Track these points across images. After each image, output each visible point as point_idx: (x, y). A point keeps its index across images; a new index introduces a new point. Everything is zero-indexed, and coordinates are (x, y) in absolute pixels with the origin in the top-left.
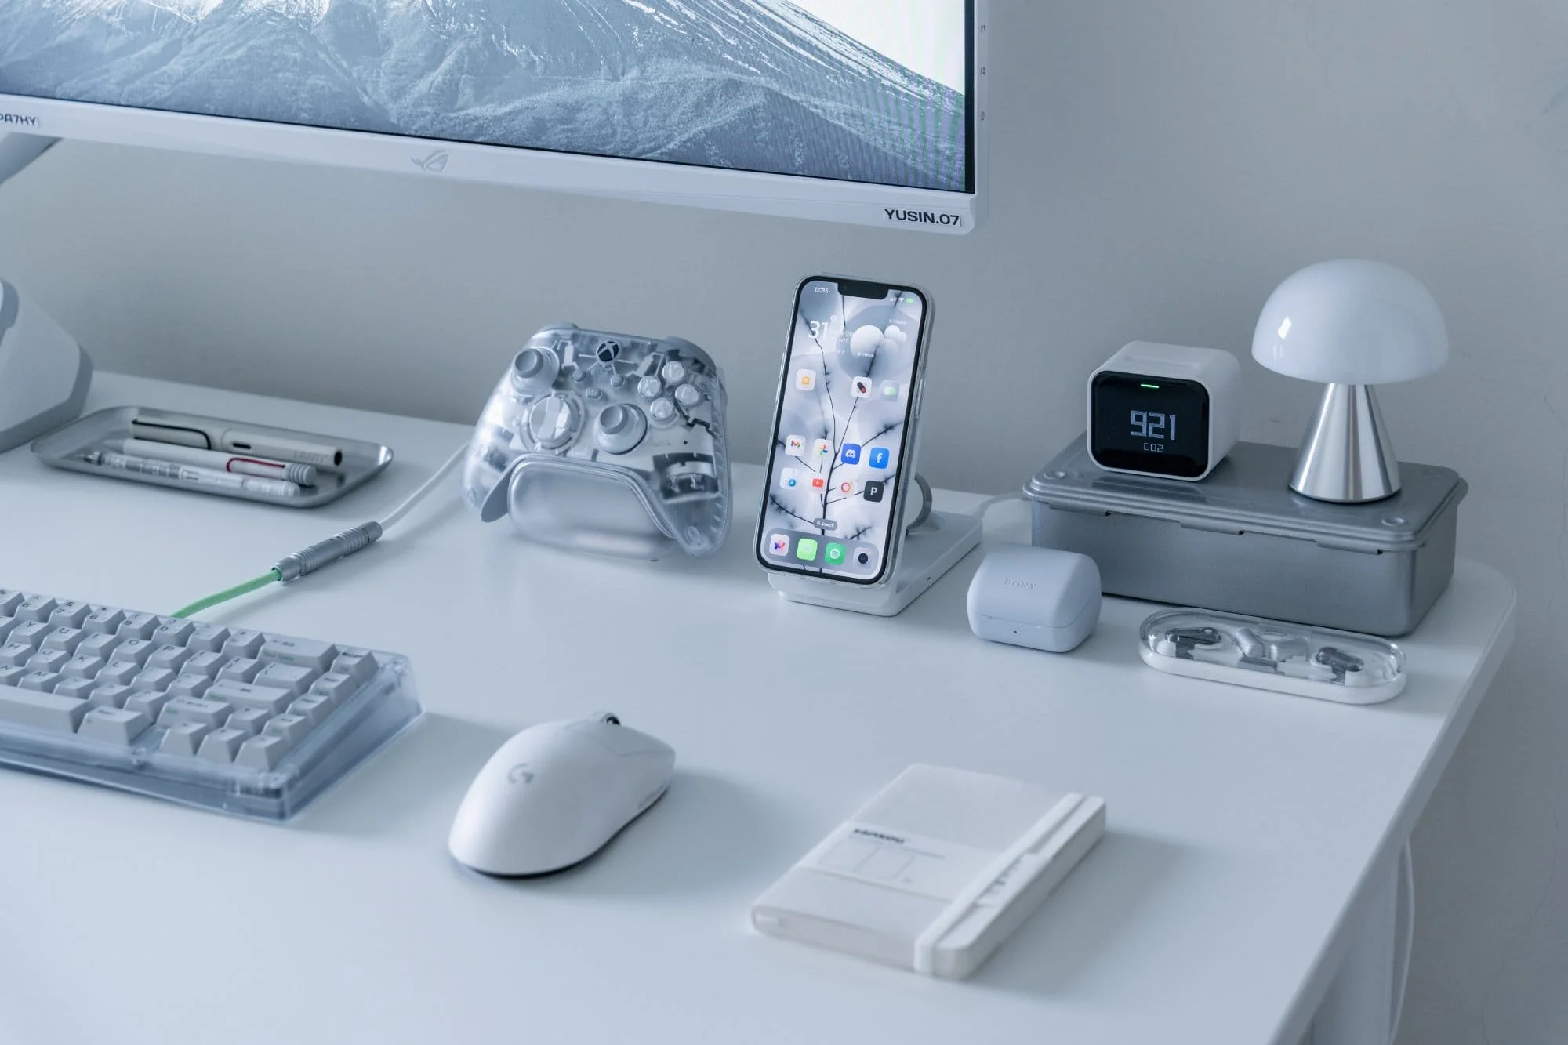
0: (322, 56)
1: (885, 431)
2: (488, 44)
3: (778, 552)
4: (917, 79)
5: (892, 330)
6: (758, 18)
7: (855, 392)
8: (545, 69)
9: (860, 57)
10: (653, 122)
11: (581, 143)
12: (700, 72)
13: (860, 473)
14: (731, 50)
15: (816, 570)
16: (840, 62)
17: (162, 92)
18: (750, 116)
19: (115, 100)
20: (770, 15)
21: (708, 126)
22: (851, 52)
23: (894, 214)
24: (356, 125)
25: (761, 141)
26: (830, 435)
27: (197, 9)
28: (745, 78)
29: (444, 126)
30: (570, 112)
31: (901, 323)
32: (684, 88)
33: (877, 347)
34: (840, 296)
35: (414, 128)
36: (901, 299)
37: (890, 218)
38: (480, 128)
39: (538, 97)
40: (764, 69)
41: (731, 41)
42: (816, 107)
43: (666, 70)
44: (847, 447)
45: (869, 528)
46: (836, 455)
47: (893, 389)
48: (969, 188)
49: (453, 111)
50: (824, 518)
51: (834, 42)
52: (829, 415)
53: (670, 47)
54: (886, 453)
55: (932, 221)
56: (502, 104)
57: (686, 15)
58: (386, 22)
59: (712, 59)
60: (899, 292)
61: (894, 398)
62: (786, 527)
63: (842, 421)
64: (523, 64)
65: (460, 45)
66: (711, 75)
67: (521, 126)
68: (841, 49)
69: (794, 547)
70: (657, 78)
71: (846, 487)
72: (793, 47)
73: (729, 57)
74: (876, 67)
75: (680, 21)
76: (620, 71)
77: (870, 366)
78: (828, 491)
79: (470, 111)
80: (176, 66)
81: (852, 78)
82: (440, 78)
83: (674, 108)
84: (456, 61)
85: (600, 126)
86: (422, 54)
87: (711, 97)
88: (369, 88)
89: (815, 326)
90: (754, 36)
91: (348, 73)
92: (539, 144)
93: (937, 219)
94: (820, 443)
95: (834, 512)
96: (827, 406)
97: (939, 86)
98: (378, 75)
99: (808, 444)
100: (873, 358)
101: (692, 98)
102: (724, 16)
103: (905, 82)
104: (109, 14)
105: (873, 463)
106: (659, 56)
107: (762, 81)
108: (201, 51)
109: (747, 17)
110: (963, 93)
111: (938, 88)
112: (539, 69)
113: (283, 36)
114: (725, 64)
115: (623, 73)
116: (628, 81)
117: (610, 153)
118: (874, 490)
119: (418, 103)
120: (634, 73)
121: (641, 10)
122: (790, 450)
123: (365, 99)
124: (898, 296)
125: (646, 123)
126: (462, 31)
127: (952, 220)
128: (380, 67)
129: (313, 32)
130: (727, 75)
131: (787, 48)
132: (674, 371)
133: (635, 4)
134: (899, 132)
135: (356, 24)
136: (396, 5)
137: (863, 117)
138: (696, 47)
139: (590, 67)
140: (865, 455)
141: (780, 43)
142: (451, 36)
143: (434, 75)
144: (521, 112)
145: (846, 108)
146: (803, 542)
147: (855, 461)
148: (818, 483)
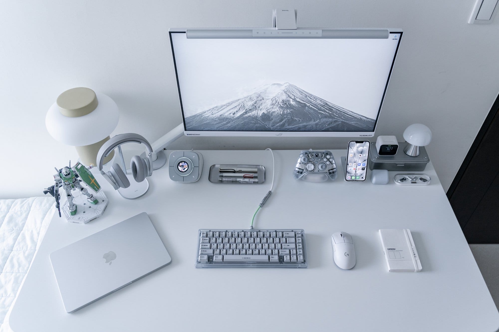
2: (292, 118)
4: (368, 118)
6: (342, 112)
7: (359, 156)
10: (321, 126)
12: (330, 120)
14: (337, 117)
17: (226, 128)
18: (338, 125)
19: (216, 130)
21: (330, 126)
23: (361, 135)
24: (265, 130)
25: (339, 128)
27: (234, 117)
28: (338, 120)
29: (281, 129)
30: (306, 126)
31: (366, 146)
32: (327, 122)
34: (356, 143)
35: (276, 130)
38: (288, 129)
39: (300, 125)
40: (342, 119)
41: (337, 115)
42: (350, 123)
43: (324, 120)
47: (365, 155)
49: (283, 127)
51: (355, 114)
52: (355, 160)
53: (325, 117)
54: (365, 164)
56: (293, 126)
57: (330, 113)
58: (272, 117)
59: (333, 118)
60: (365, 142)
64: (298, 121)
65: (286, 119)
66: (332, 120)
70: (322, 121)
74: (362, 117)
75: (328, 113)
77: (361, 152)
79: (287, 127)
80: (229, 125)
81: (357, 119)
83: (325, 124)
84: (285, 121)
85: (311, 127)
86: (278, 120)
87: (332, 123)
88: (268, 125)
89: (352, 147)
91: (264, 124)
92: (299, 131)
93: (368, 136)
98: (270, 123)
102: (336, 112)
103: (366, 119)
104: (215, 119)
108: (234, 123)
110: (376, 120)
111: (371, 119)
112: (301, 121)
113: (252, 119)
114: (335, 118)
116: (317, 121)
117: (312, 131)
118: (363, 169)
119: (277, 127)
120: (319, 120)
121: (322, 113)
123: (267, 127)
125: (319, 127)
126: (287, 117)
127: (371, 135)
129: (258, 118)
130: (335, 120)
131: (347, 116)
132: (328, 157)
133: (320, 112)
134: (363, 125)
135: (266, 117)
136: (274, 114)
137: (358, 124)
138: (330, 117)
139: (310, 120)
140: (362, 164)
141: (345, 115)
142: (284, 118)
143: (281, 123)
144: (296, 127)
145: (355, 123)
146: (353, 177)
147: (360, 165)
148: (354, 169)
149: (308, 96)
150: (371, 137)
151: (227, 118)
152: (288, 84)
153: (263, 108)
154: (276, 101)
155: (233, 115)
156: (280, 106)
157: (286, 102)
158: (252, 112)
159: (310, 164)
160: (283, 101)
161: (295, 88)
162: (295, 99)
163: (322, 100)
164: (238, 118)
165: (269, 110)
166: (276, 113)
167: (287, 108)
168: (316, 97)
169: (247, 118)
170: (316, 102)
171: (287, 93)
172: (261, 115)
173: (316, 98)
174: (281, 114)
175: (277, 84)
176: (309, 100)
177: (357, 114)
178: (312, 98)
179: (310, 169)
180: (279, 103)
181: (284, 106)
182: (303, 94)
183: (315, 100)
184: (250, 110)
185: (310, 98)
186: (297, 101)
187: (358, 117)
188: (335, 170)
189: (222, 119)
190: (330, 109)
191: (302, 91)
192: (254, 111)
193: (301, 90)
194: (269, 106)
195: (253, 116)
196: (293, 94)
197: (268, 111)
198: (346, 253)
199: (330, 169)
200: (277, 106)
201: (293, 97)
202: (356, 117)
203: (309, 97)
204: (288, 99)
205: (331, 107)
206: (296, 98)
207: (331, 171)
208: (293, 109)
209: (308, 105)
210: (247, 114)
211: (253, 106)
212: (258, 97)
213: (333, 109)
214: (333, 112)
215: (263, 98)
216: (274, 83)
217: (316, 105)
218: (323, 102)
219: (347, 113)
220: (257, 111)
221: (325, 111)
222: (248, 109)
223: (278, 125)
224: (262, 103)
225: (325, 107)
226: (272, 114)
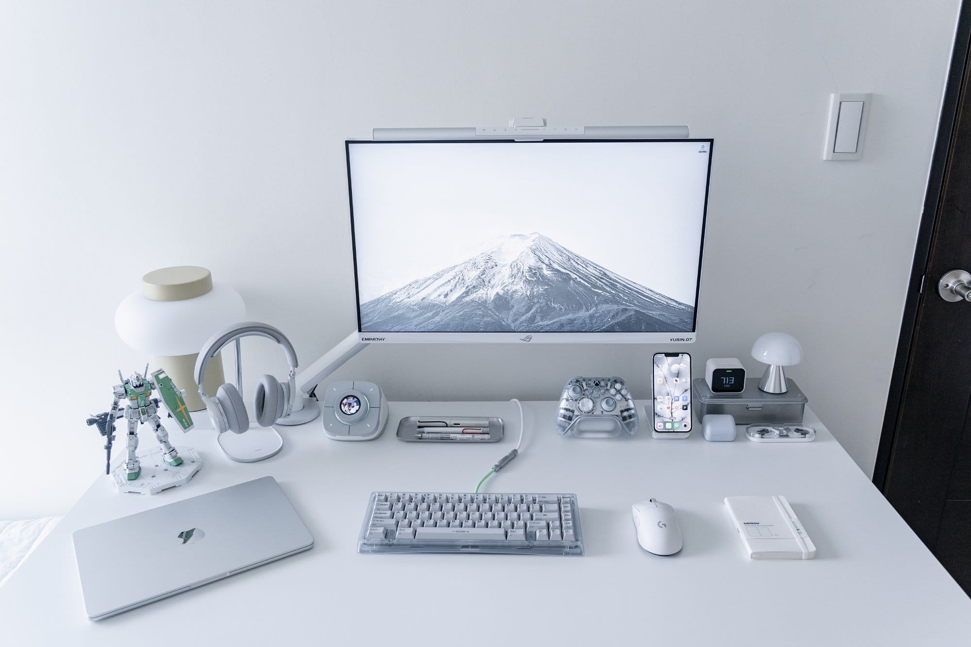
1: (686, 391)
2: (547, 305)
3: (661, 427)
4: (680, 304)
5: (682, 364)
6: (635, 292)
7: (675, 382)
8: (565, 309)
9: (664, 299)
10: (599, 322)
11: (575, 329)
12: (615, 307)
13: (679, 403)
14: (626, 301)
15: (672, 431)
17: (430, 327)
18: (630, 317)
19: (413, 331)
20: (637, 290)
21: (616, 321)
22: (663, 299)
24: (500, 331)
25: (633, 323)
26: (670, 394)
27: (446, 302)
28: (629, 308)
29: (530, 328)
30: (571, 322)
31: (684, 362)
32: (609, 312)
33: (679, 369)
34: (665, 357)
35: (519, 329)
36: (683, 356)
37: (672, 340)
38: (542, 328)
39: (562, 318)
40: (635, 305)
41: (626, 298)
42: (650, 313)
43: (604, 307)
44: (675, 396)
45: (685, 417)
46: (672, 399)
47: (686, 381)
48: (694, 331)
49: (533, 324)
50: (672, 416)
51: (657, 296)
52: (668, 389)
53: (606, 301)
54: (686, 397)
56: (550, 321)
57: (612, 293)
58: (513, 301)
59: (619, 303)
60: (682, 354)
61: (686, 382)
62: (661, 421)
63: (672, 390)
64: (558, 309)
65: (537, 306)
66: (618, 307)
67: (556, 326)
68: (659, 298)
69: (665, 425)
70: (601, 309)
71: (677, 407)
72: (644, 298)
73: (624, 302)
74: (669, 302)
75: (610, 294)
76: (589, 308)
77: (678, 375)
78: (672, 409)
79: (539, 323)
80: (437, 319)
81: (661, 305)
82: (530, 315)
83: (606, 317)
84: (535, 310)
85: (581, 324)
86: (524, 309)
87: (617, 313)
88: (505, 320)
89: (660, 365)
90: (633, 296)
91: (498, 316)
92: (562, 331)
93: (685, 340)
94: (667, 397)
96: (667, 387)
97: (687, 305)
98: (509, 316)
99: (664, 397)
100: (678, 372)
101: (612, 314)
102: (624, 292)
103: (677, 305)
104: (414, 306)
105: (683, 400)
106: (603, 303)
107: (634, 308)
108: (446, 314)
109: (632, 291)
110: (694, 306)
112: (563, 310)
113: (476, 307)
114: (623, 304)
115: (591, 309)
116: (591, 311)
117: (584, 331)
118: (685, 407)
119: (522, 322)
120: (594, 309)
121: (598, 292)
122: (659, 400)
123: (504, 323)
125: (596, 322)
126: (538, 302)
127: (690, 339)
128: (509, 313)
129: (487, 305)
130: (624, 307)
131: (642, 299)
132: (618, 386)
133: (596, 290)
134: (674, 318)
135: (503, 302)
136: (515, 296)
137: (664, 315)
138: (614, 300)
139: (580, 308)
140: (681, 399)
141: (640, 298)
142: (534, 303)
143: (528, 314)
144: (556, 322)
145: (659, 313)
146: (667, 424)
147: (678, 400)
148: (668, 408)
149: (572, 258)
150: (691, 342)
151: (434, 305)
152: (537, 235)
153: (496, 284)
154: (519, 270)
155: (445, 297)
156: (526, 279)
157: (535, 270)
158: (478, 291)
159: (585, 400)
160: (530, 268)
161: (550, 244)
162: (551, 264)
163: (596, 267)
164: (454, 304)
165: (507, 288)
166: (520, 294)
167: (538, 282)
168: (586, 260)
169: (468, 303)
170: (587, 271)
171: (537, 252)
172: (492, 298)
173: (586, 263)
174: (528, 295)
175: (519, 235)
176: (574, 267)
177: (659, 294)
178: (580, 263)
179: (585, 409)
180: (523, 272)
181: (533, 279)
182: (564, 255)
183: (585, 266)
184: (474, 287)
185: (577, 263)
186: (554, 269)
187: (664, 301)
188: (633, 411)
189: (426, 307)
190: (613, 284)
191: (562, 249)
192: (481, 290)
193: (561, 248)
194: (507, 281)
195: (479, 300)
196: (546, 254)
197: (505, 290)
198: (660, 522)
199: (623, 409)
200: (521, 278)
201: (547, 262)
202: (658, 300)
203: (575, 261)
204: (538, 264)
205: (614, 281)
206: (552, 263)
207: (625, 414)
208: (547, 284)
209: (573, 277)
210: (468, 295)
211: (479, 279)
212: (488, 261)
213: (617, 285)
214: (618, 291)
215: (497, 264)
216: (514, 234)
217: (586, 276)
218: (598, 271)
219: (642, 292)
220: (487, 289)
221: (604, 290)
222: (471, 285)
223: (524, 318)
224: (494, 274)
225: (602, 280)
226: (512, 296)
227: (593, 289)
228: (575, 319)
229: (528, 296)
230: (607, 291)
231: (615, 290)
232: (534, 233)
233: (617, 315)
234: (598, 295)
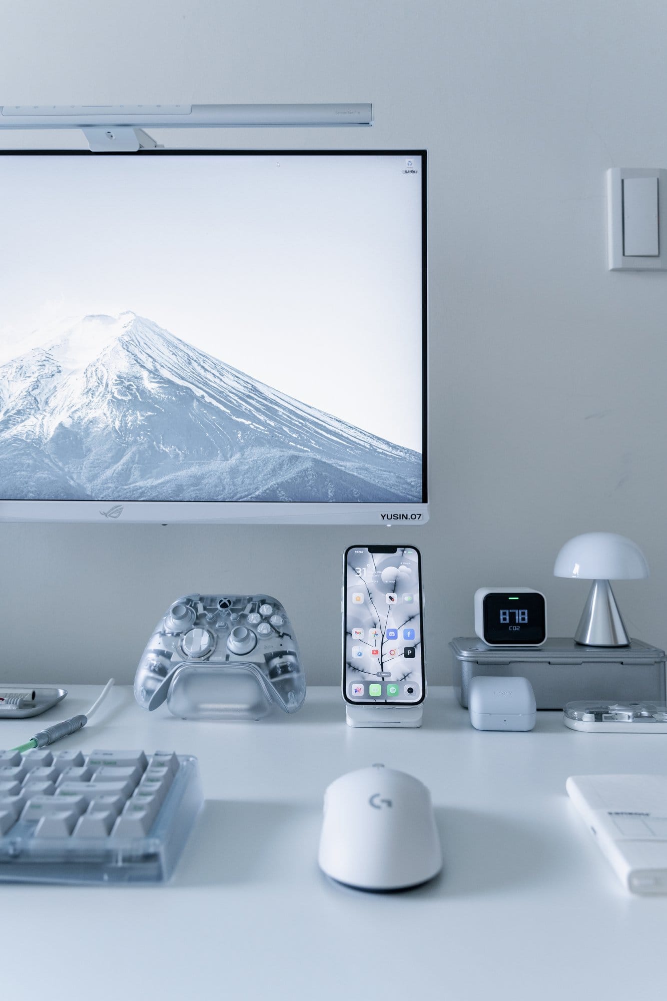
0: (47, 461)
1: (410, 620)
2: (151, 447)
3: (358, 694)
4: (395, 447)
5: (402, 567)
6: (310, 423)
7: (388, 602)
8: (185, 457)
9: (365, 438)
10: (247, 481)
11: (204, 496)
12: (276, 453)
13: (398, 644)
14: (295, 441)
15: (383, 701)
16: (355, 442)
18: (304, 474)
20: (316, 421)
21: (279, 481)
22: (361, 436)
23: (386, 517)
24: (65, 497)
25: (309, 486)
26: (378, 626)
28: (301, 454)
29: (120, 494)
30: (197, 480)
31: (407, 564)
32: (266, 462)
33: (397, 577)
34: (370, 554)
35: (101, 496)
36: (405, 552)
37: (383, 519)
38: (143, 493)
39: (179, 473)
40: (311, 449)
41: (294, 435)
42: (341, 466)
43: (256, 453)
44: (389, 630)
45: (411, 673)
46: (383, 636)
47: (410, 598)
48: (425, 500)
49: (126, 485)
50: (382, 670)
51: (352, 432)
52: (375, 615)
54: (412, 631)
55: (406, 518)
56: (157, 478)
57: (270, 424)
58: (89, 440)
59: (283, 445)
60: (403, 549)
61: (411, 602)
62: (360, 679)
63: (383, 617)
64: (172, 456)
65: (134, 449)
66: (281, 454)
67: (168, 490)
68: (354, 435)
69: (367, 690)
70: (251, 458)
71: (392, 653)
72: (329, 436)
73: (292, 444)
74: (374, 443)
75: (265, 427)
76: (229, 456)
77: (395, 587)
78: (382, 656)
79: (137, 484)
81: (361, 449)
82: (120, 467)
83: (260, 472)
84: (131, 458)
85: (216, 486)
86: (110, 455)
87: (281, 466)
88: (75, 476)
89: (359, 570)
90: (307, 432)
91: (62, 469)
92: (178, 499)
93: (409, 517)
94: (372, 631)
95: (388, 667)
96: (373, 610)
97: (408, 450)
98: (81, 469)
99: (366, 632)
100: (395, 583)
101: (270, 467)
102: (291, 423)
103: (390, 449)
105: (406, 637)
106: (253, 446)
107: (311, 455)
109: (304, 422)
110: (421, 452)
111: (407, 451)
112: (181, 458)
113: (22, 452)
114: (291, 448)
115: (231, 457)
116: (233, 461)
117: (221, 500)
118: (409, 652)
119: (106, 482)
120: (238, 455)
121: (243, 423)
122: (355, 636)
123: (72, 483)
124: (403, 551)
125: (243, 482)
126: (135, 441)
127: (418, 516)
128: (83, 464)
129: (42, 448)
130: (291, 452)
131: (324, 437)
133: (239, 420)
134: (386, 475)
135: (70, 442)
136: (96, 430)
137: (366, 469)
138: (273, 439)
139: (212, 455)
140: (400, 634)
141: (321, 434)
142: (129, 445)
143: (116, 466)
144: (168, 482)
145: (357, 465)
146: (372, 686)
147: (395, 637)
148: (375, 652)
149: (195, 359)
150: (420, 522)
152: (131, 317)
153: (60, 406)
154: (100, 380)
156: (113, 397)
157: (129, 381)
158: (25, 420)
160: (119, 377)
161: (154, 332)
162: (157, 370)
163: (238, 375)
165: (78, 414)
166: (102, 425)
167: (134, 404)
168: (221, 362)
169: (7, 444)
170: (222, 384)
171: (131, 348)
172: (52, 434)
173: (220, 369)
174: (117, 428)
175: (99, 316)
176: (199, 375)
177: (356, 428)
178: (209, 369)
180: (107, 385)
181: (124, 398)
182: (180, 353)
183: (217, 374)
184: (19, 412)
185: (203, 367)
186: (162, 378)
190: (270, 407)
191: (176, 342)
192: (32, 418)
193: (172, 339)
194: (79, 400)
195: (27, 438)
196: (148, 351)
197: (76, 419)
200: (103, 396)
201: (149, 365)
202: (353, 439)
203: (199, 365)
204: (135, 370)
205: (270, 402)
206: (158, 367)
208: (153, 409)
209: (198, 394)
210: (8, 428)
211: (29, 398)
212: (45, 363)
213: (277, 411)
214: (279, 422)
215: (60, 369)
216: (91, 314)
217: (221, 392)
218: (242, 382)
219: (324, 424)
220: (42, 416)
221: (254, 419)
222: (13, 409)
223: (109, 473)
224: (55, 387)
225: (251, 401)
226: (87, 429)
227: (234, 418)
228: (202, 477)
229: (116, 431)
230: (259, 422)
231: (275, 420)
232: (127, 313)
233: (281, 468)
234: (244, 429)
